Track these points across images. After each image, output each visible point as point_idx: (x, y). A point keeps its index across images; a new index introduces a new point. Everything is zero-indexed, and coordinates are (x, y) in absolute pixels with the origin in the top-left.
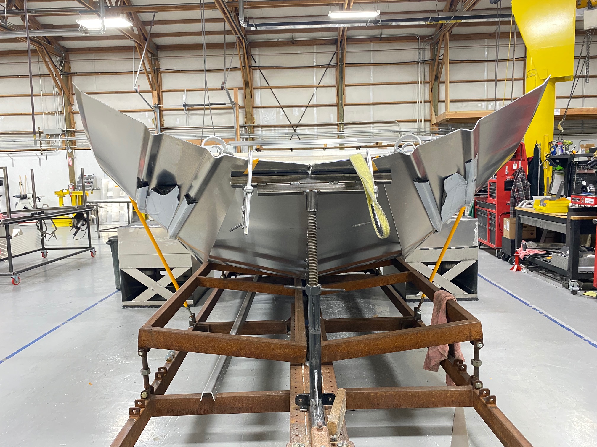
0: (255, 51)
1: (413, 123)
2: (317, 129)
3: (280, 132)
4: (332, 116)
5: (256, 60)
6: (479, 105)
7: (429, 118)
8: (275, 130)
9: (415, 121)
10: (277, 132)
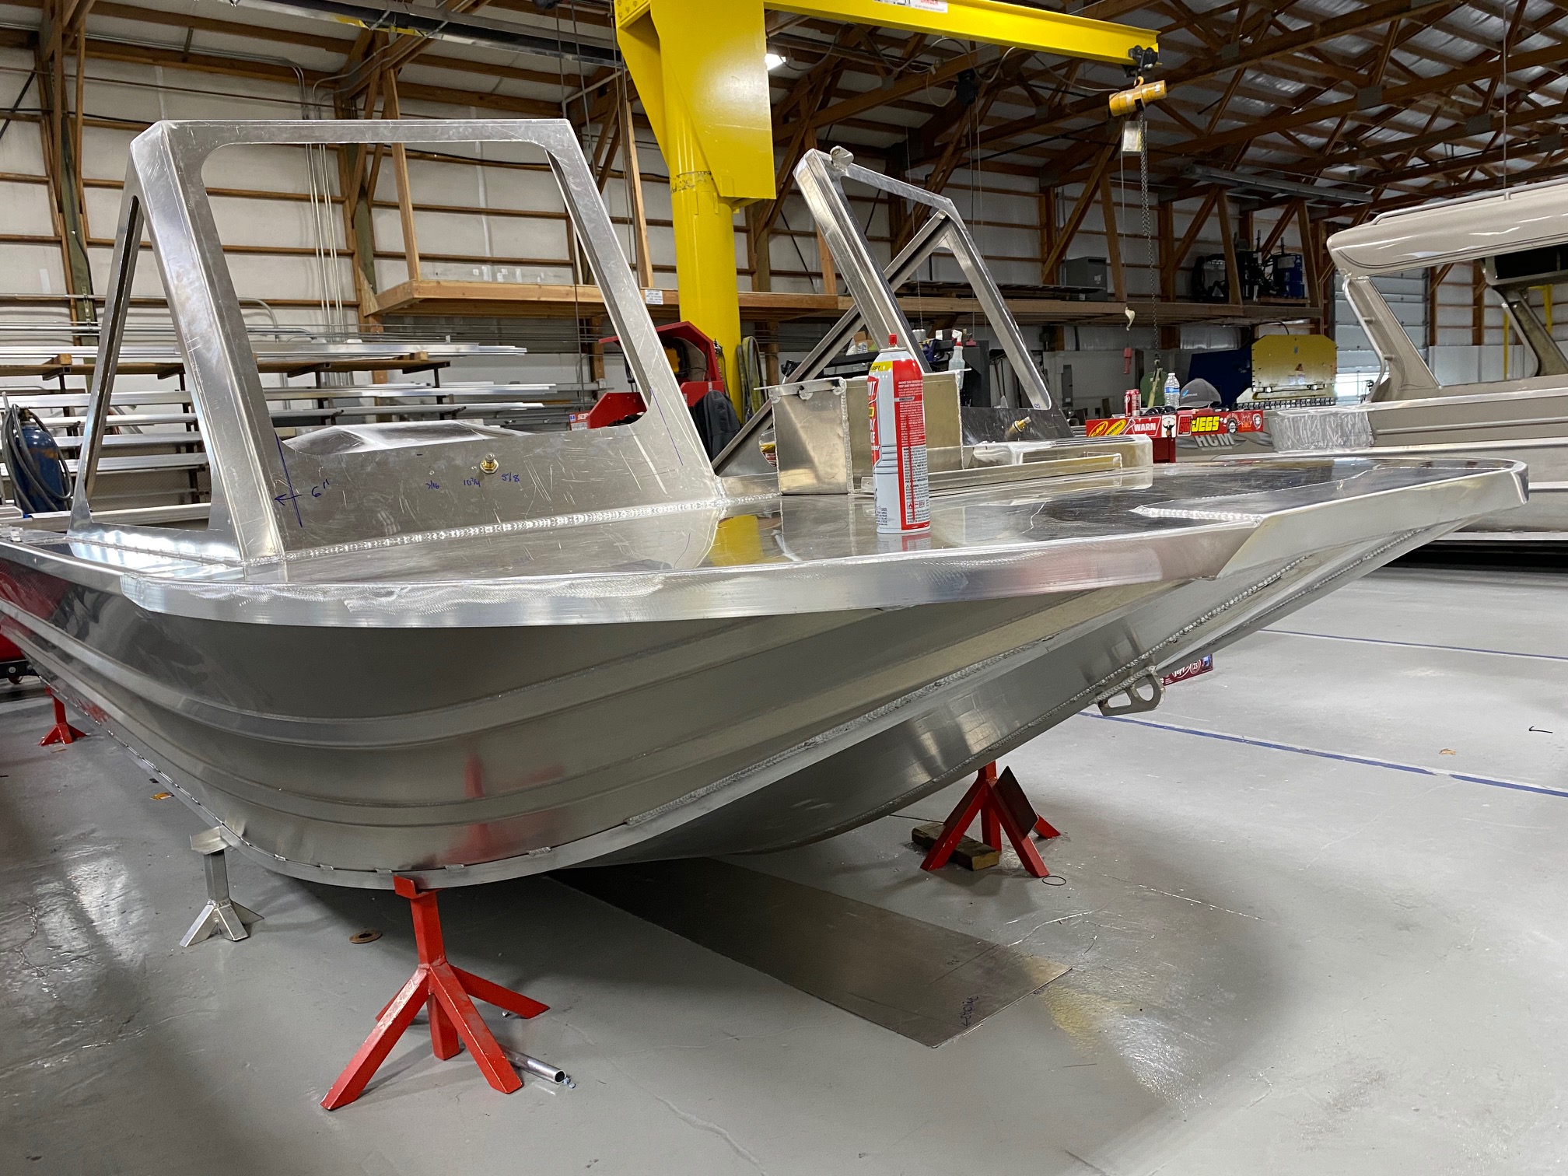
1: (311, 312)
4: (44, 273)
6: (476, 272)
7: (351, 298)
9: (316, 305)
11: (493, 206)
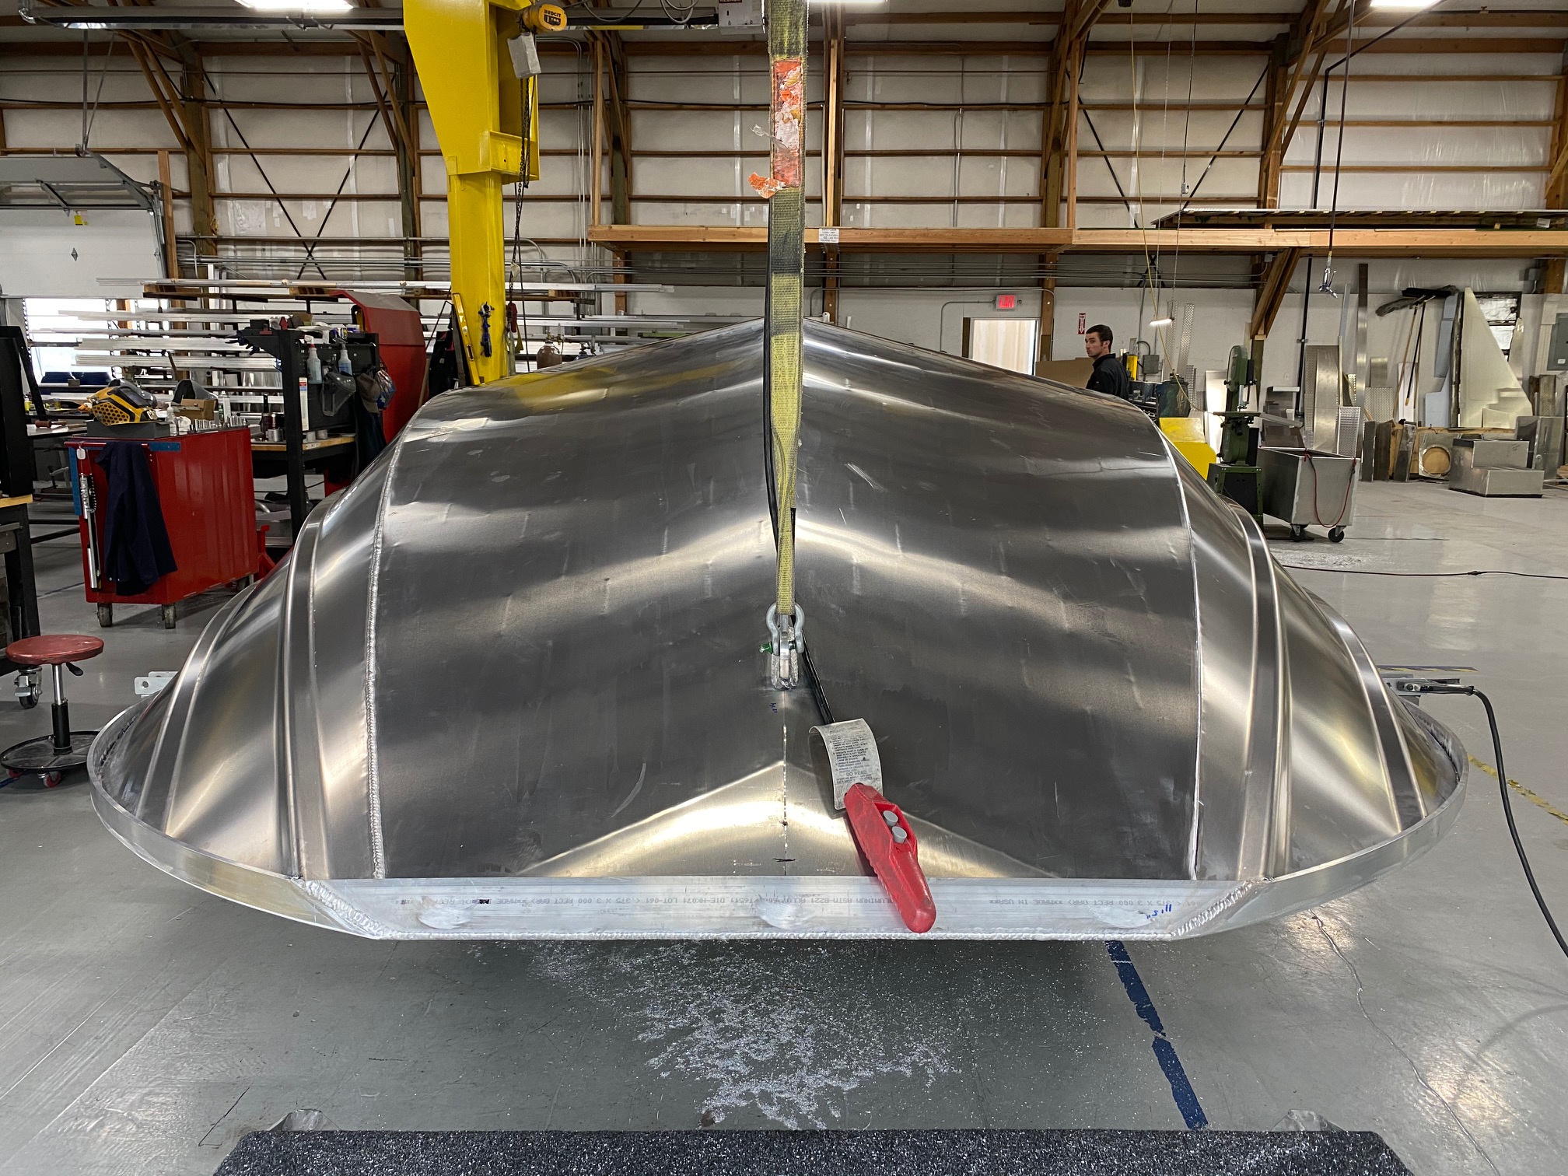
0: (213, 65)
1: (569, 249)
2: (360, 251)
3: (275, 254)
4: (391, 221)
5: (217, 86)
6: (724, 211)
8: (264, 250)
9: (574, 243)
10: (268, 254)
11: (746, 149)
